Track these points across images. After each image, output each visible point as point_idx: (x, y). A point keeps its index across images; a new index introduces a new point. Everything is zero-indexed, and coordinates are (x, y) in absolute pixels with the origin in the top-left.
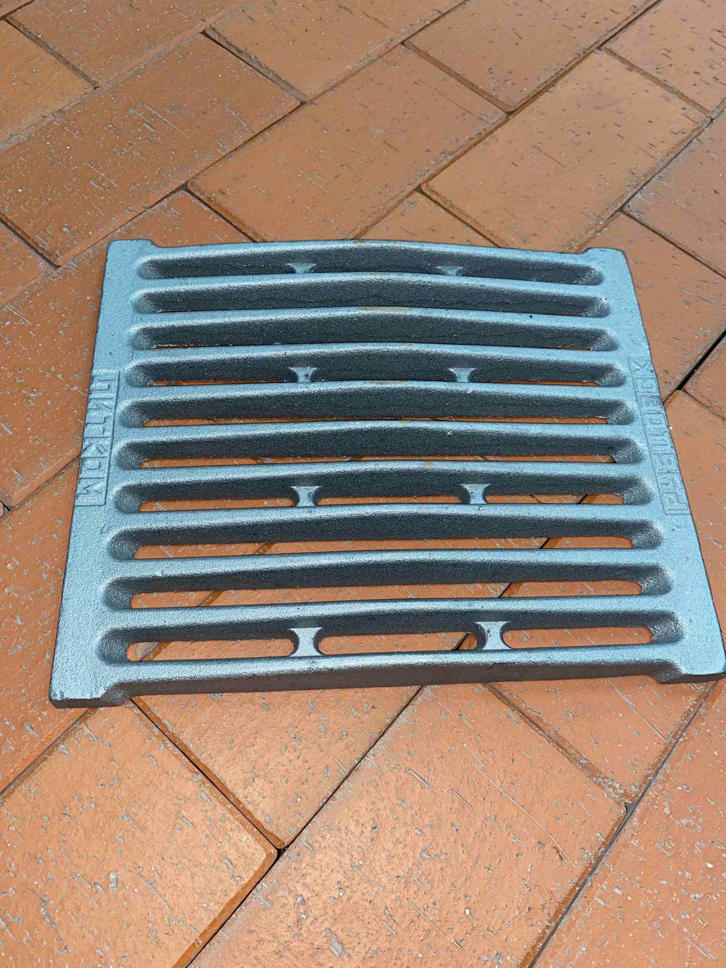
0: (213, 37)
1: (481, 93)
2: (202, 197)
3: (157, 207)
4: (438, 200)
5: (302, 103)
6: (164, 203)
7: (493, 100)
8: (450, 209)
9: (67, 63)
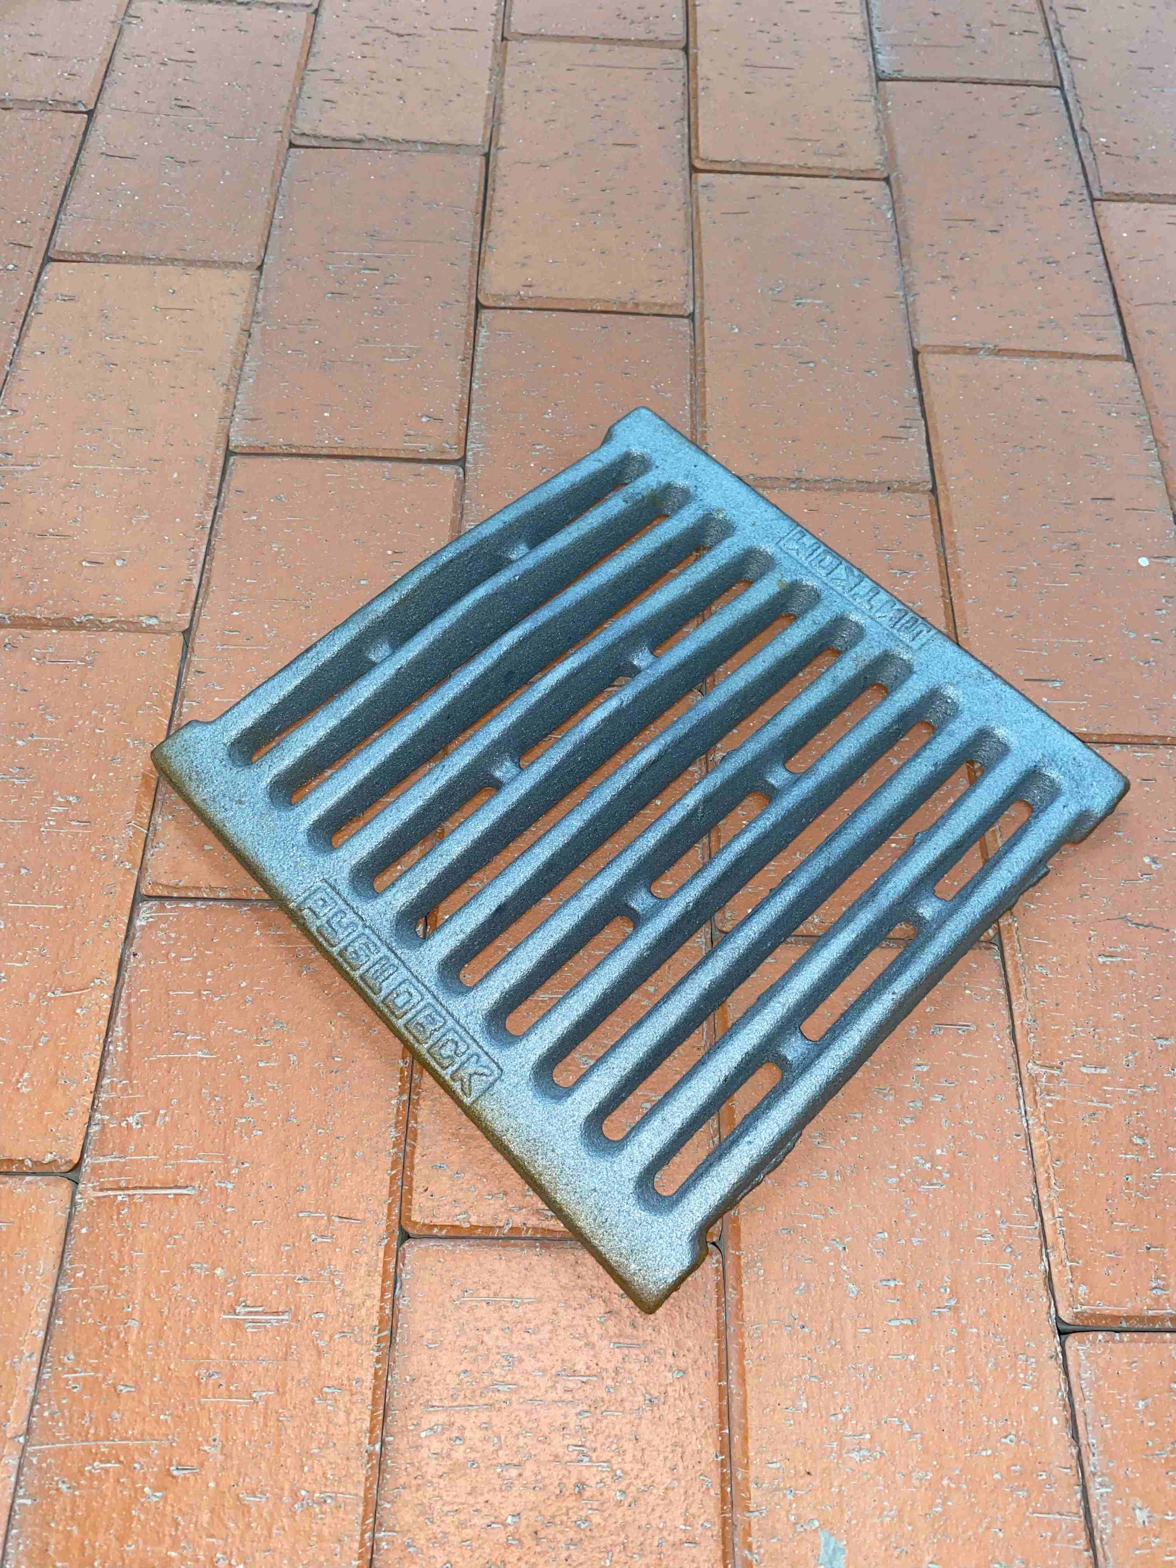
0: (307, 144)
1: (639, 43)
2: (510, 305)
3: (481, 340)
4: (723, 167)
5: (487, 156)
6: (483, 333)
7: (661, 44)
8: (744, 170)
9: (191, 263)
